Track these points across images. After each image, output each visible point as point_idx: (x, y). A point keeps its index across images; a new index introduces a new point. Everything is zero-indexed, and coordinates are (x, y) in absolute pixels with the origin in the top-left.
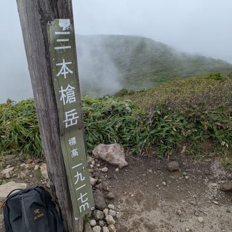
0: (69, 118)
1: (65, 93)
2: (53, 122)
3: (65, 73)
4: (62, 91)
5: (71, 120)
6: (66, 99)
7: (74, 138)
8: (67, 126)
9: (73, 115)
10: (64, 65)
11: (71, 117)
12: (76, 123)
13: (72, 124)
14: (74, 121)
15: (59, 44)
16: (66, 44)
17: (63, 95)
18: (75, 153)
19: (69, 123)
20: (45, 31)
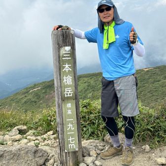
0: (67, 92)
1: (66, 79)
2: (60, 93)
3: (67, 70)
4: (65, 78)
5: (68, 93)
6: (66, 82)
7: (70, 104)
8: (66, 96)
9: (70, 91)
10: (67, 66)
11: (68, 92)
12: (71, 95)
13: (69, 96)
14: (70, 94)
15: (65, 57)
16: (68, 57)
17: (65, 80)
18: (69, 112)
19: (67, 94)
20: (59, 51)
